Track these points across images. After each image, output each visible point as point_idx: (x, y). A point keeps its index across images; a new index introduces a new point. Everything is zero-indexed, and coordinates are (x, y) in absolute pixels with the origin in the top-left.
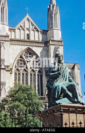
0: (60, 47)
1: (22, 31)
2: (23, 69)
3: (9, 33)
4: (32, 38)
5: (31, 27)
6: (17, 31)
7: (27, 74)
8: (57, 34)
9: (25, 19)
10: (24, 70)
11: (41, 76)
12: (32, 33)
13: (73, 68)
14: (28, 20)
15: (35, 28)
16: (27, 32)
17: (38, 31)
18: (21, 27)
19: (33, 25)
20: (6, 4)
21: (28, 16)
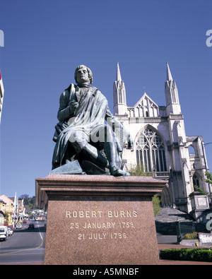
0: (181, 121)
1: (141, 110)
2: (144, 146)
3: (128, 113)
4: (151, 115)
5: (149, 104)
6: (136, 110)
7: (149, 151)
8: (177, 109)
9: (143, 98)
10: (146, 147)
11: (164, 152)
12: (151, 110)
13: (196, 141)
14: (146, 98)
15: (154, 105)
16: (146, 110)
17: (156, 108)
18: (139, 105)
19: (151, 102)
20: (123, 85)
21: (145, 95)
